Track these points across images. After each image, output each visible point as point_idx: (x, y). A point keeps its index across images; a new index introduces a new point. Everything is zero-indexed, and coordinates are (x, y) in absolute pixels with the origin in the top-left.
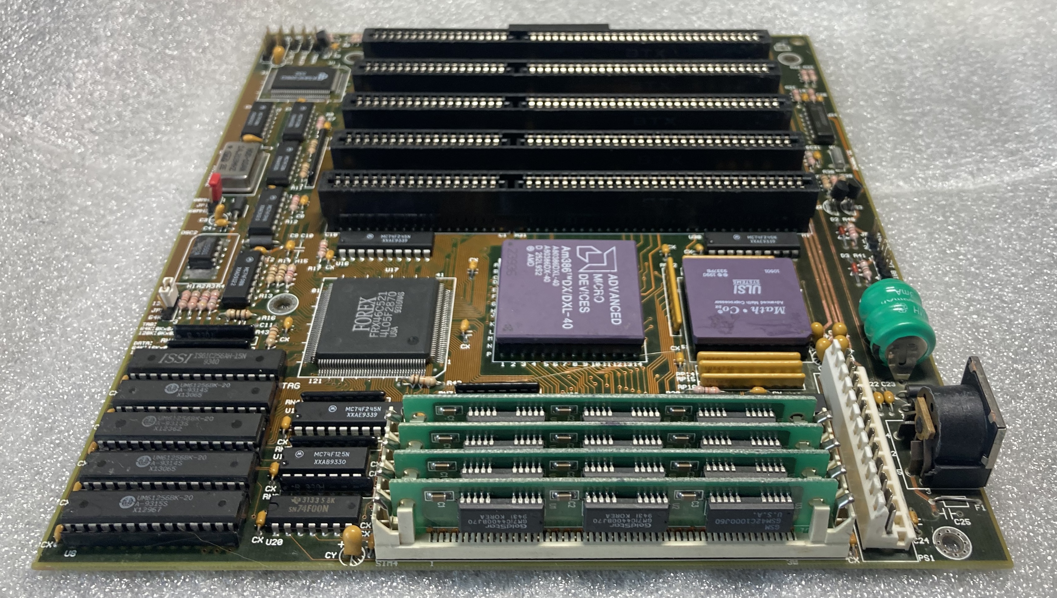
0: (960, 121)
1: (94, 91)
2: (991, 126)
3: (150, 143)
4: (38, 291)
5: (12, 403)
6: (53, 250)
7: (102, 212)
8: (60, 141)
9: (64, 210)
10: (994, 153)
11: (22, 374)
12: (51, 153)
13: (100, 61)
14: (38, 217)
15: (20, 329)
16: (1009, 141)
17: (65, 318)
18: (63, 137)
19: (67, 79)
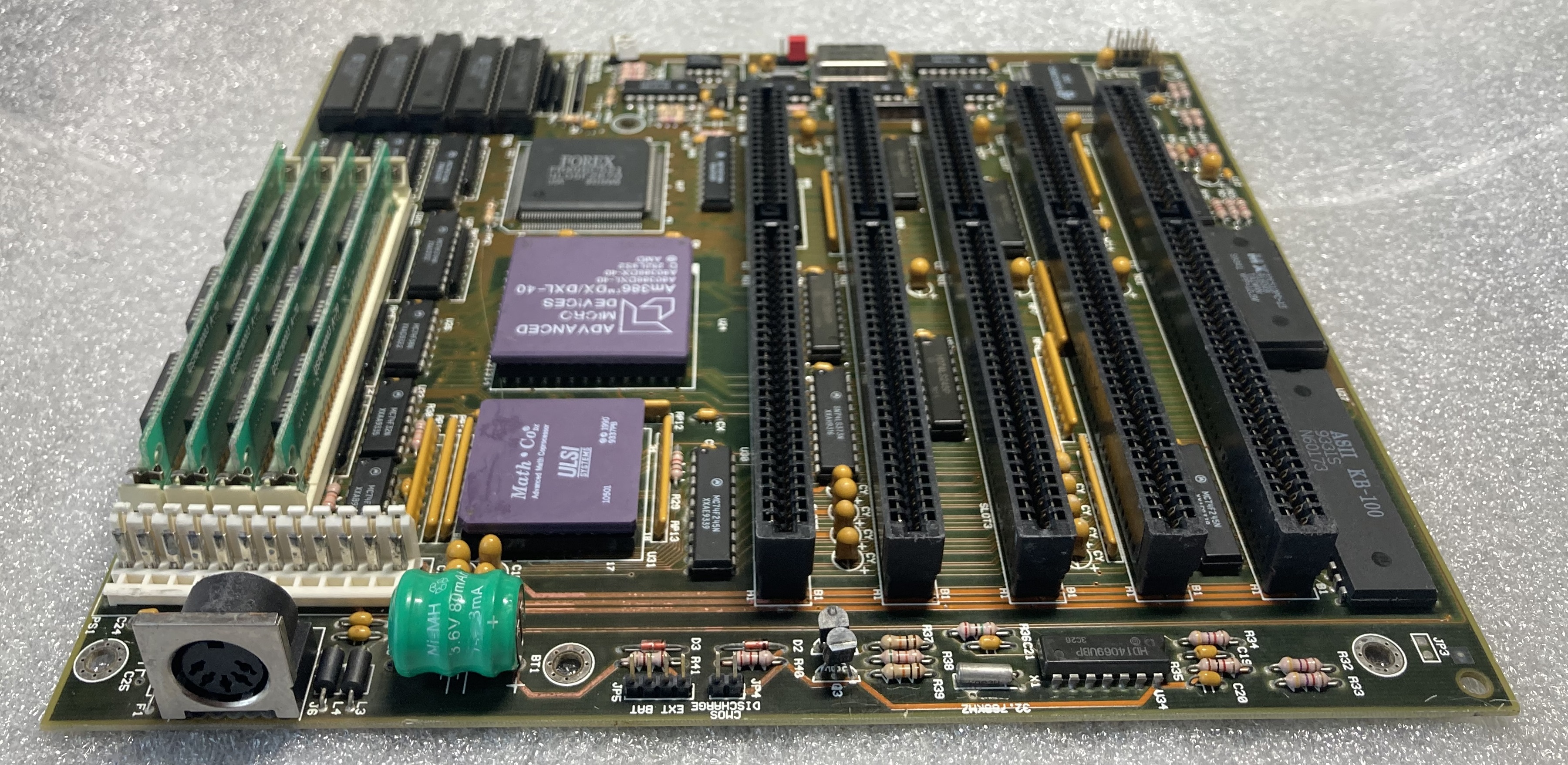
0: (1330, 116)
2: (1372, 120)
4: (92, 350)
5: (64, 495)
6: (109, 296)
7: (173, 245)
8: (112, 158)
9: (122, 245)
10: (1379, 158)
11: (76, 455)
12: (102, 174)
13: (164, 46)
14: (87, 254)
15: (71, 398)
16: (1398, 139)
18: (116, 153)
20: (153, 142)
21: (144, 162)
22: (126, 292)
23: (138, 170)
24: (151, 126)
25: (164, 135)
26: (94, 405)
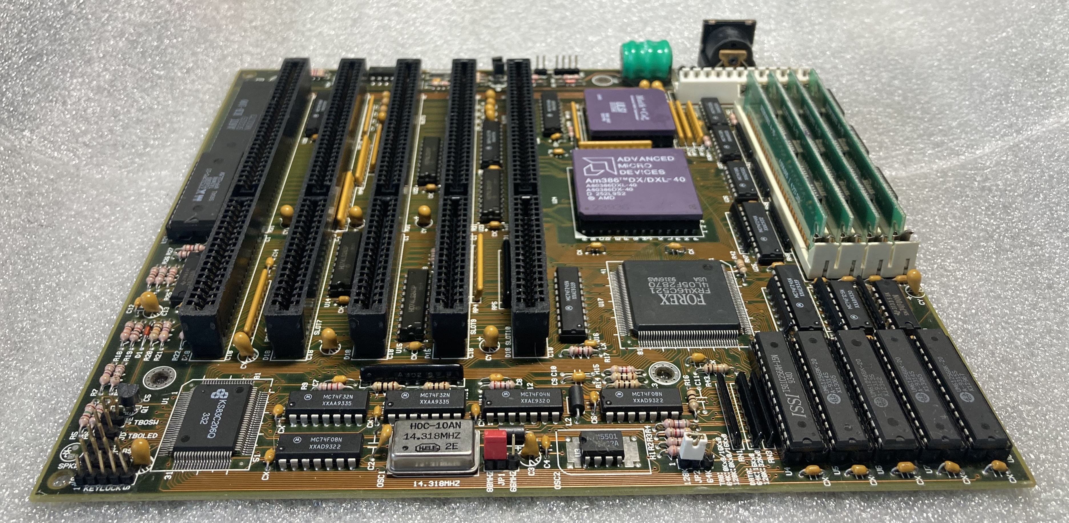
0: (887, 119)
1: (88, 107)
2: (915, 122)
3: (140, 155)
4: (38, 286)
5: (15, 389)
6: (51, 250)
7: (96, 215)
8: (56, 154)
9: (61, 215)
10: (921, 146)
11: (24, 361)
12: (48, 164)
13: (93, 80)
14: (37, 221)
15: (21, 321)
16: (934, 135)
17: (64, 310)
18: (59, 150)
19: (64, 97)
20: (84, 143)
21: (79, 158)
22: (63, 247)
23: (74, 162)
24: (85, 133)
25: (93, 138)
26: (39, 325)
